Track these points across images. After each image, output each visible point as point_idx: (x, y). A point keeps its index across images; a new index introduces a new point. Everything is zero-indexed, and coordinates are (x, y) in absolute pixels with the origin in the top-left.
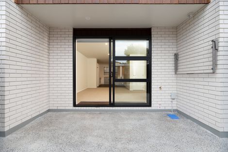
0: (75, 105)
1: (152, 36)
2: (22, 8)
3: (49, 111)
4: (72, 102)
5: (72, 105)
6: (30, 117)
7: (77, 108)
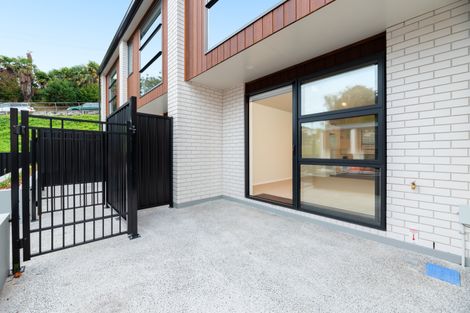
0: (247, 195)
1: (388, 50)
2: (191, 83)
3: (221, 197)
4: (243, 191)
5: (244, 194)
6: (199, 198)
7: (249, 200)
